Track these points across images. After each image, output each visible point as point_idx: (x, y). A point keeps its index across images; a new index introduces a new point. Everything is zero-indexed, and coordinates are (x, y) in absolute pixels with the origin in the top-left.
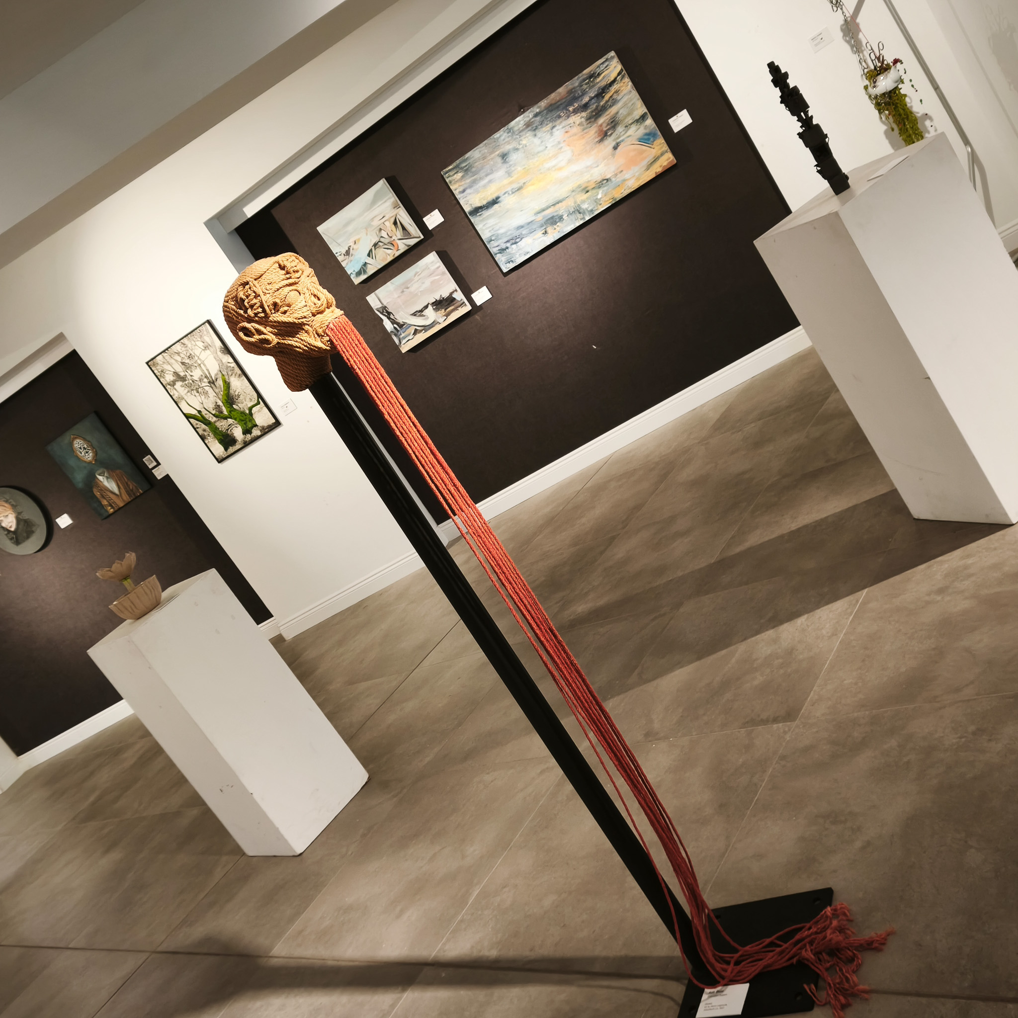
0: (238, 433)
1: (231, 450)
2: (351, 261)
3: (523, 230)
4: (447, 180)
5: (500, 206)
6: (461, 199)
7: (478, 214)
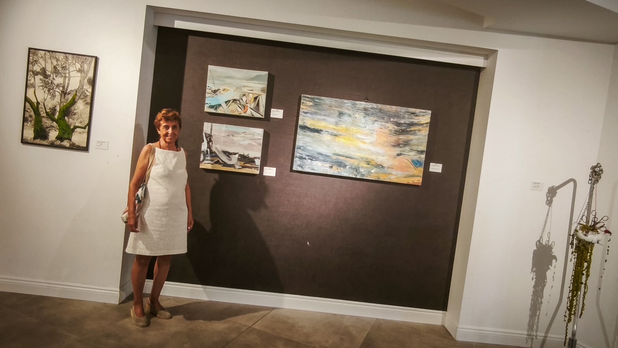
0: (53, 135)
1: (38, 141)
2: (213, 97)
3: (320, 156)
4: (302, 101)
5: (319, 136)
6: (302, 116)
7: (304, 130)
